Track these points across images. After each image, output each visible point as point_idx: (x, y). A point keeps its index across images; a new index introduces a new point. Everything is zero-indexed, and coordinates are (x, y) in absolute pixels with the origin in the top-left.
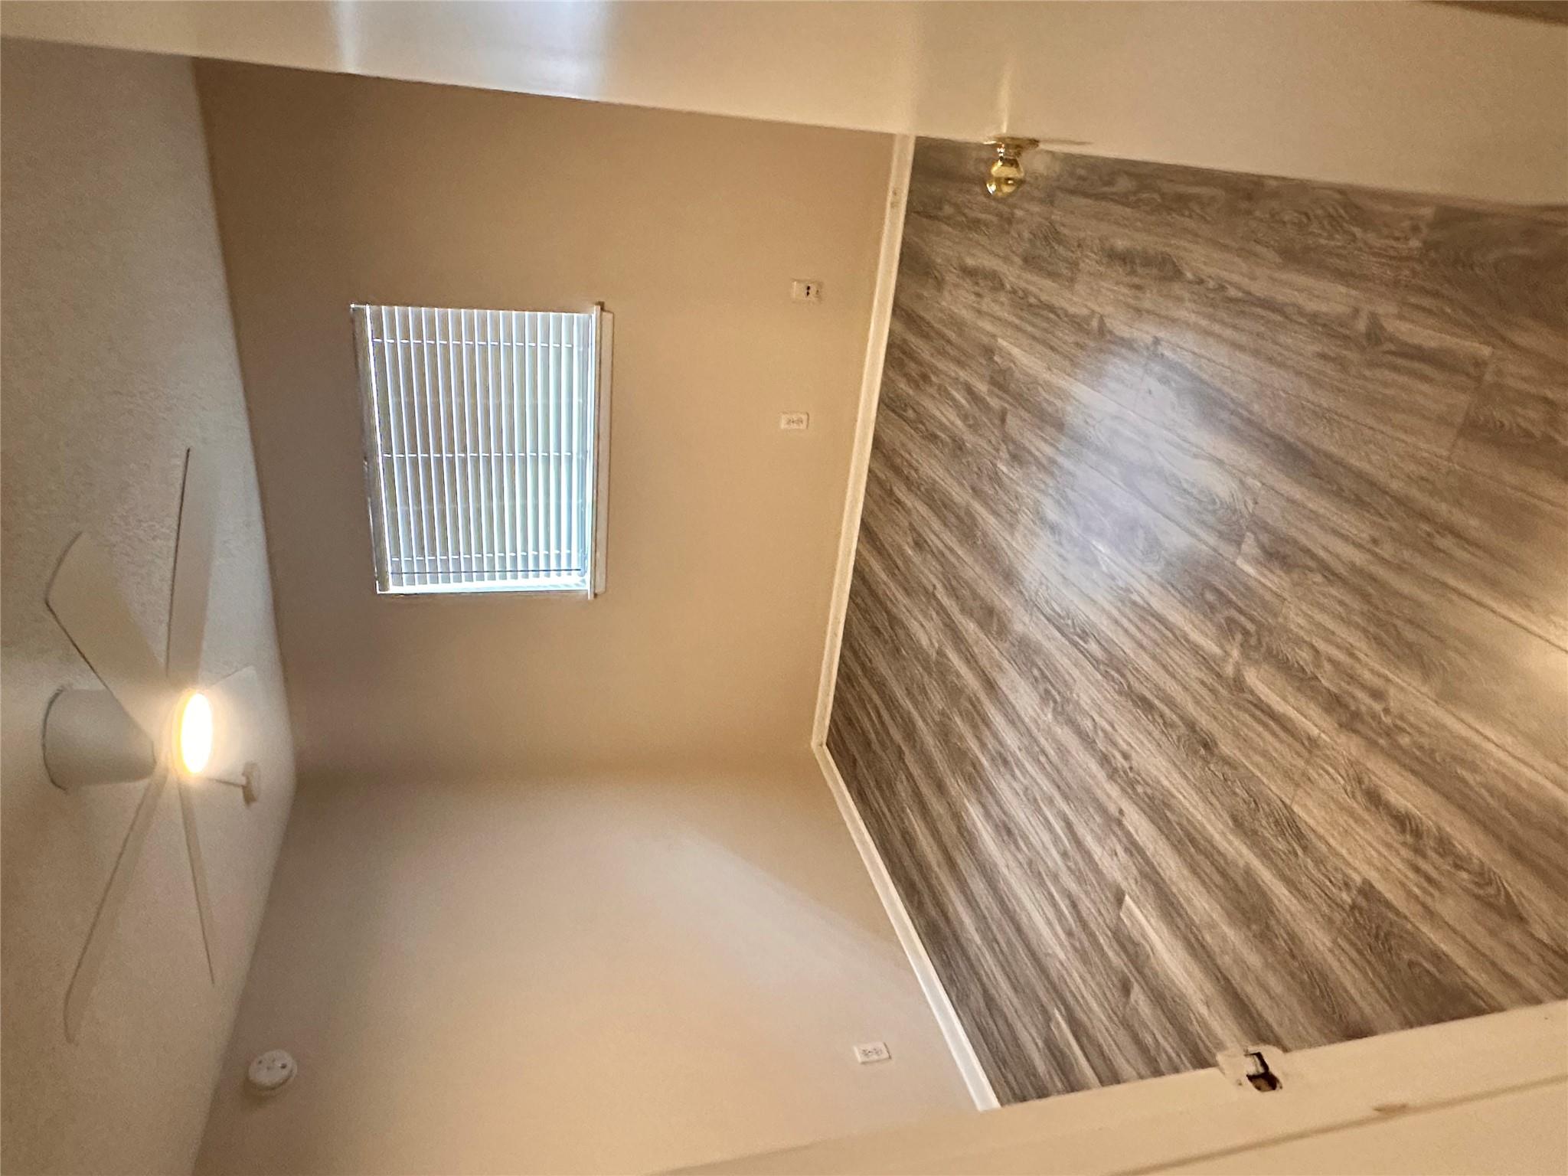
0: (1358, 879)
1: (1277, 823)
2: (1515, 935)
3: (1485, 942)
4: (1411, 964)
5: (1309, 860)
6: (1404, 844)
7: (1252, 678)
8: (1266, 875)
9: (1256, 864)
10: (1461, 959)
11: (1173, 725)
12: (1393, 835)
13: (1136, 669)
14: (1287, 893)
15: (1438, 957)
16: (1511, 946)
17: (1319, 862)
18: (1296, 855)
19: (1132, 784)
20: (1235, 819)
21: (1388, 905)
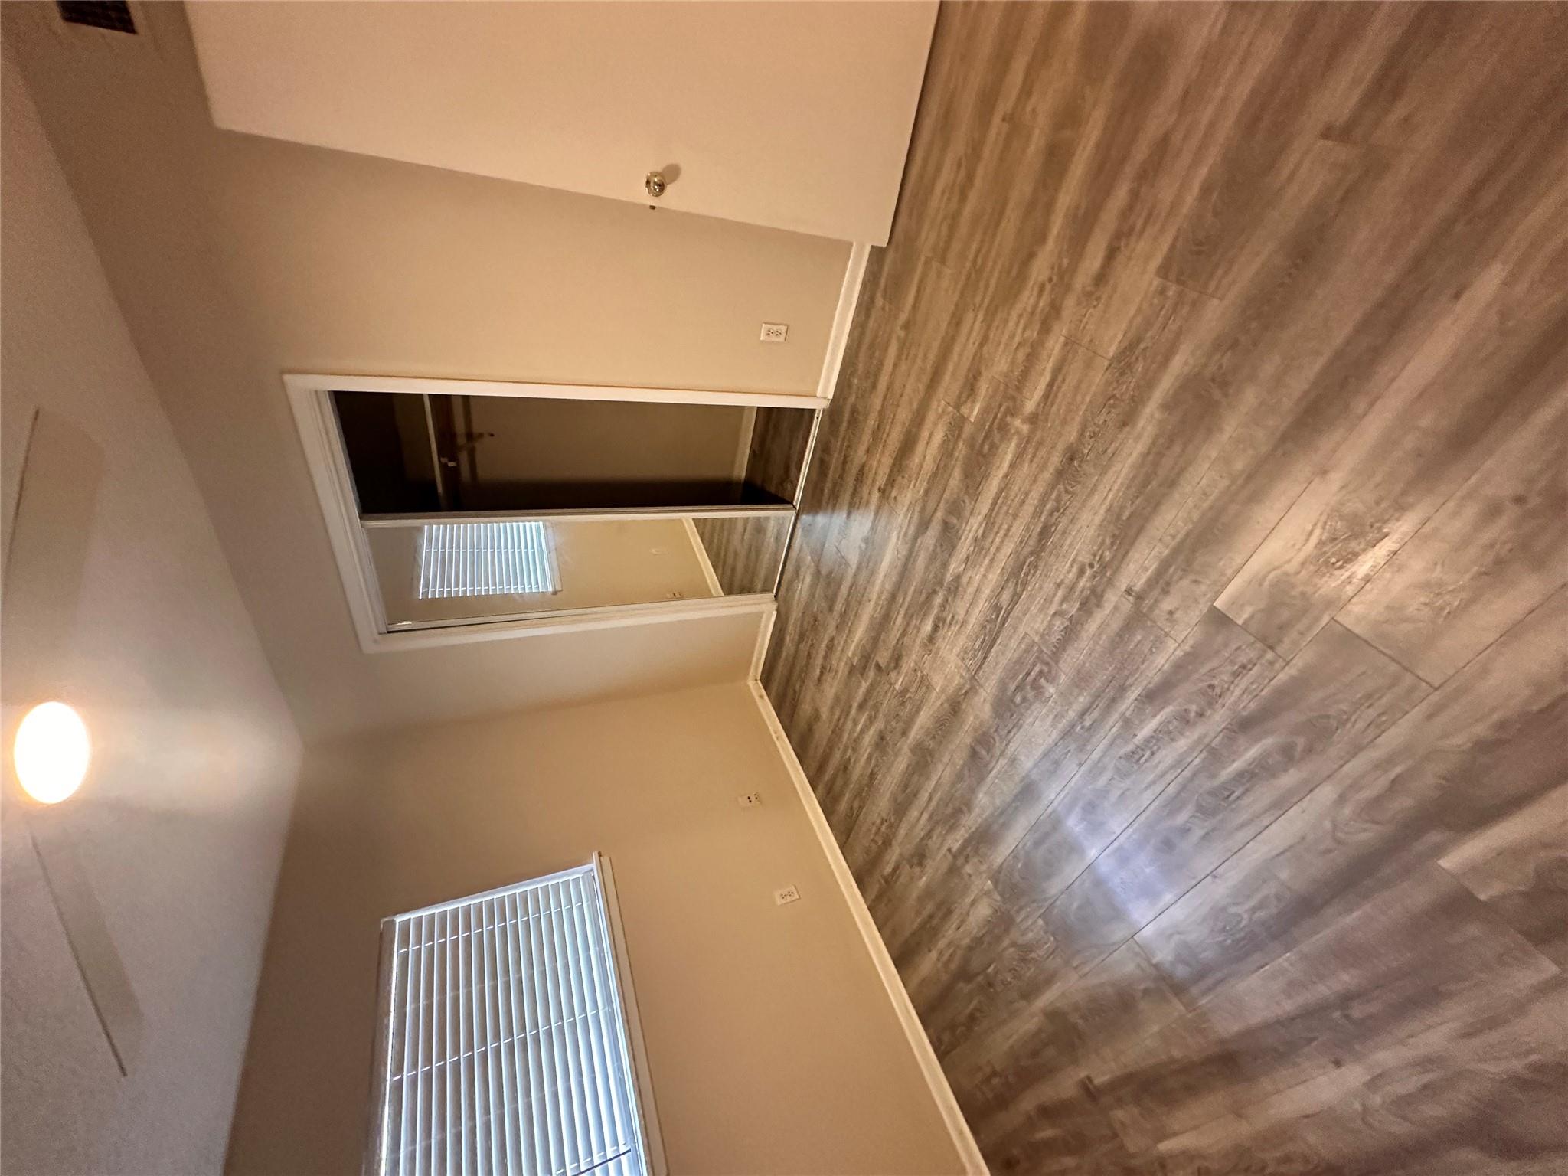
0: (1157, 282)
1: (1122, 374)
2: (1177, 138)
3: (1186, 158)
4: (1216, 214)
5: (1148, 335)
6: (1127, 245)
7: (1030, 406)
8: (1166, 383)
9: (1158, 395)
10: (1203, 171)
11: (1058, 500)
12: (1121, 258)
13: (1021, 542)
14: (1177, 357)
15: (1206, 190)
16: (1185, 138)
17: (1148, 323)
18: (1145, 350)
19: (1104, 567)
20: (1124, 424)
21: (1172, 247)
